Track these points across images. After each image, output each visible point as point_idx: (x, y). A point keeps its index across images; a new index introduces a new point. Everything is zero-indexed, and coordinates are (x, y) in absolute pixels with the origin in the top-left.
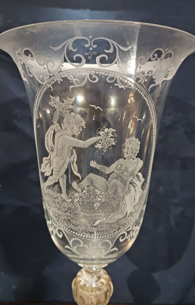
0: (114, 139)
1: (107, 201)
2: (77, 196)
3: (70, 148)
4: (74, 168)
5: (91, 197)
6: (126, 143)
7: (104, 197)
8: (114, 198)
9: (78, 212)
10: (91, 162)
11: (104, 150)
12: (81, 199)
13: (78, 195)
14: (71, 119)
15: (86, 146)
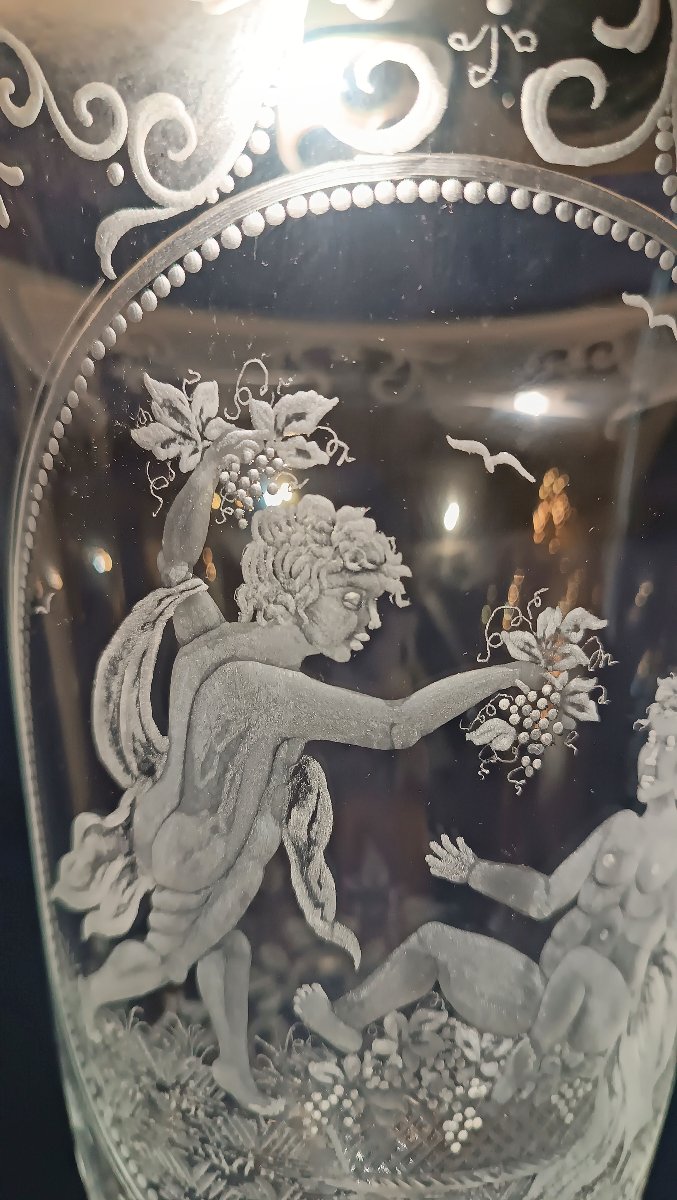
0: (591, 684)
1: (525, 1095)
2: (329, 1080)
3: (282, 754)
4: (309, 889)
5: (428, 1076)
6: (654, 709)
7: (510, 1070)
8: (565, 1069)
9: (328, 1182)
10: (433, 845)
11: (526, 760)
12: (354, 1094)
13: (337, 1072)
14: (304, 544)
15: (407, 736)
